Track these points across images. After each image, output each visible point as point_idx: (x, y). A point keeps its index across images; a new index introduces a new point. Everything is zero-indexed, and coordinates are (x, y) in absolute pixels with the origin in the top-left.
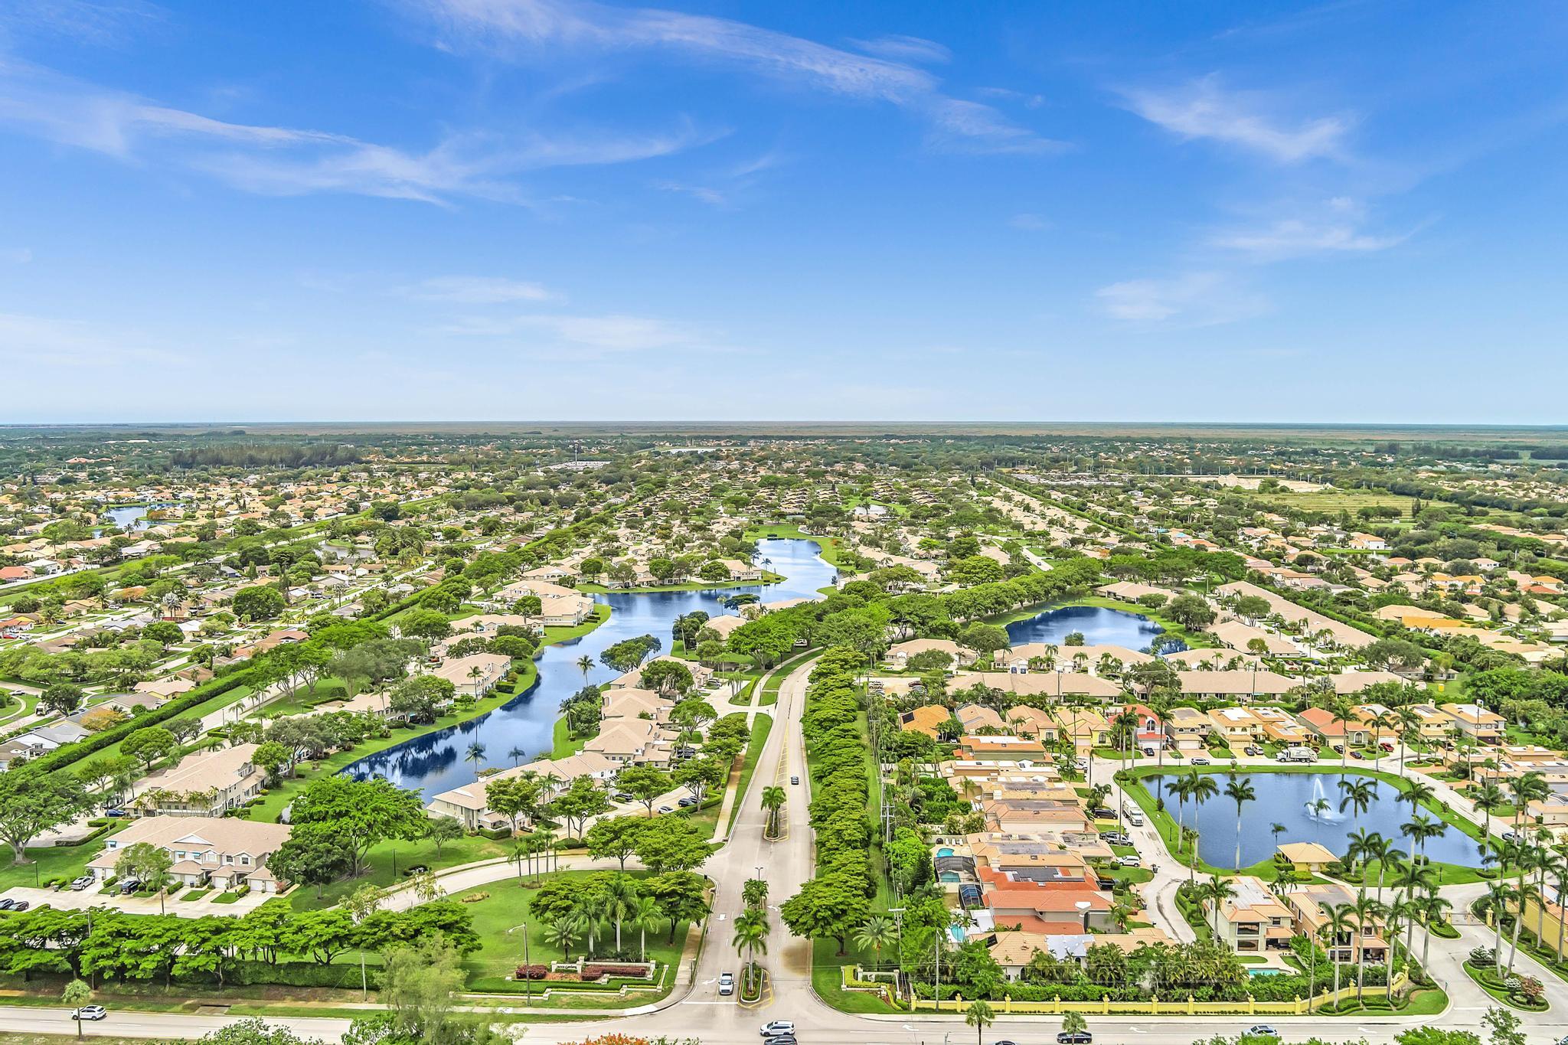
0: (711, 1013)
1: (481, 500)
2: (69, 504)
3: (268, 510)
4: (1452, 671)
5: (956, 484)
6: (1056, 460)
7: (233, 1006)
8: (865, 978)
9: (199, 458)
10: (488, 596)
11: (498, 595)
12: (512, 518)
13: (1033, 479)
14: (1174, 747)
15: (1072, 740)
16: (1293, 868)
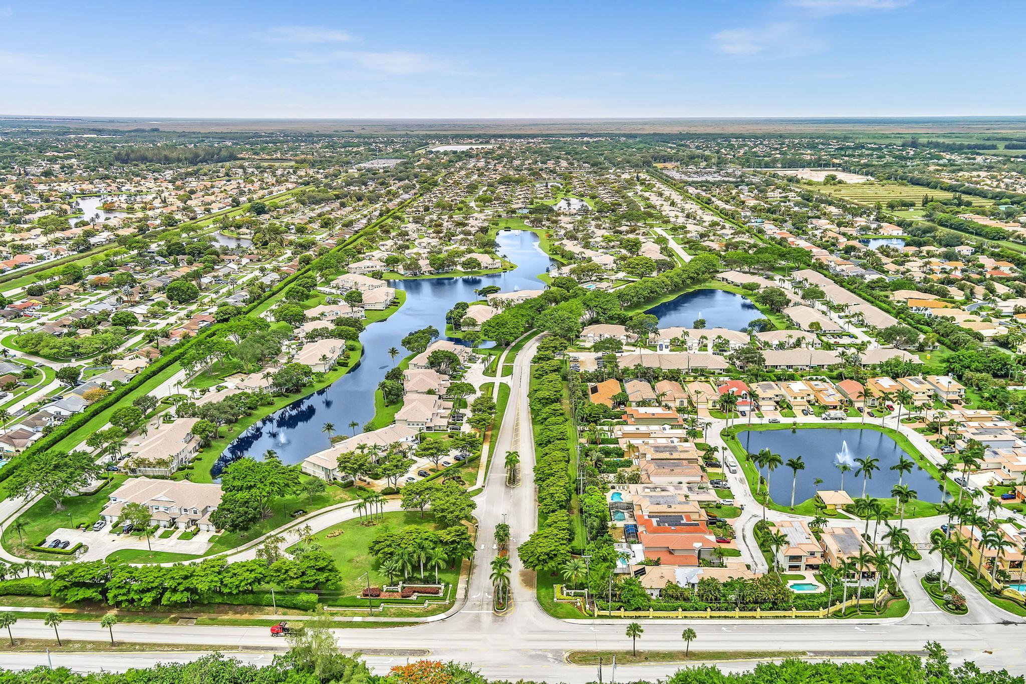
0: (477, 619)
1: (318, 198)
2: (51, 195)
3: (181, 205)
4: (937, 344)
5: (627, 181)
6: (692, 157)
7: (199, 619)
8: (568, 594)
9: (132, 156)
10: (327, 282)
11: (333, 283)
12: (339, 212)
13: (677, 176)
14: (759, 410)
15: (695, 405)
16: (826, 507)
